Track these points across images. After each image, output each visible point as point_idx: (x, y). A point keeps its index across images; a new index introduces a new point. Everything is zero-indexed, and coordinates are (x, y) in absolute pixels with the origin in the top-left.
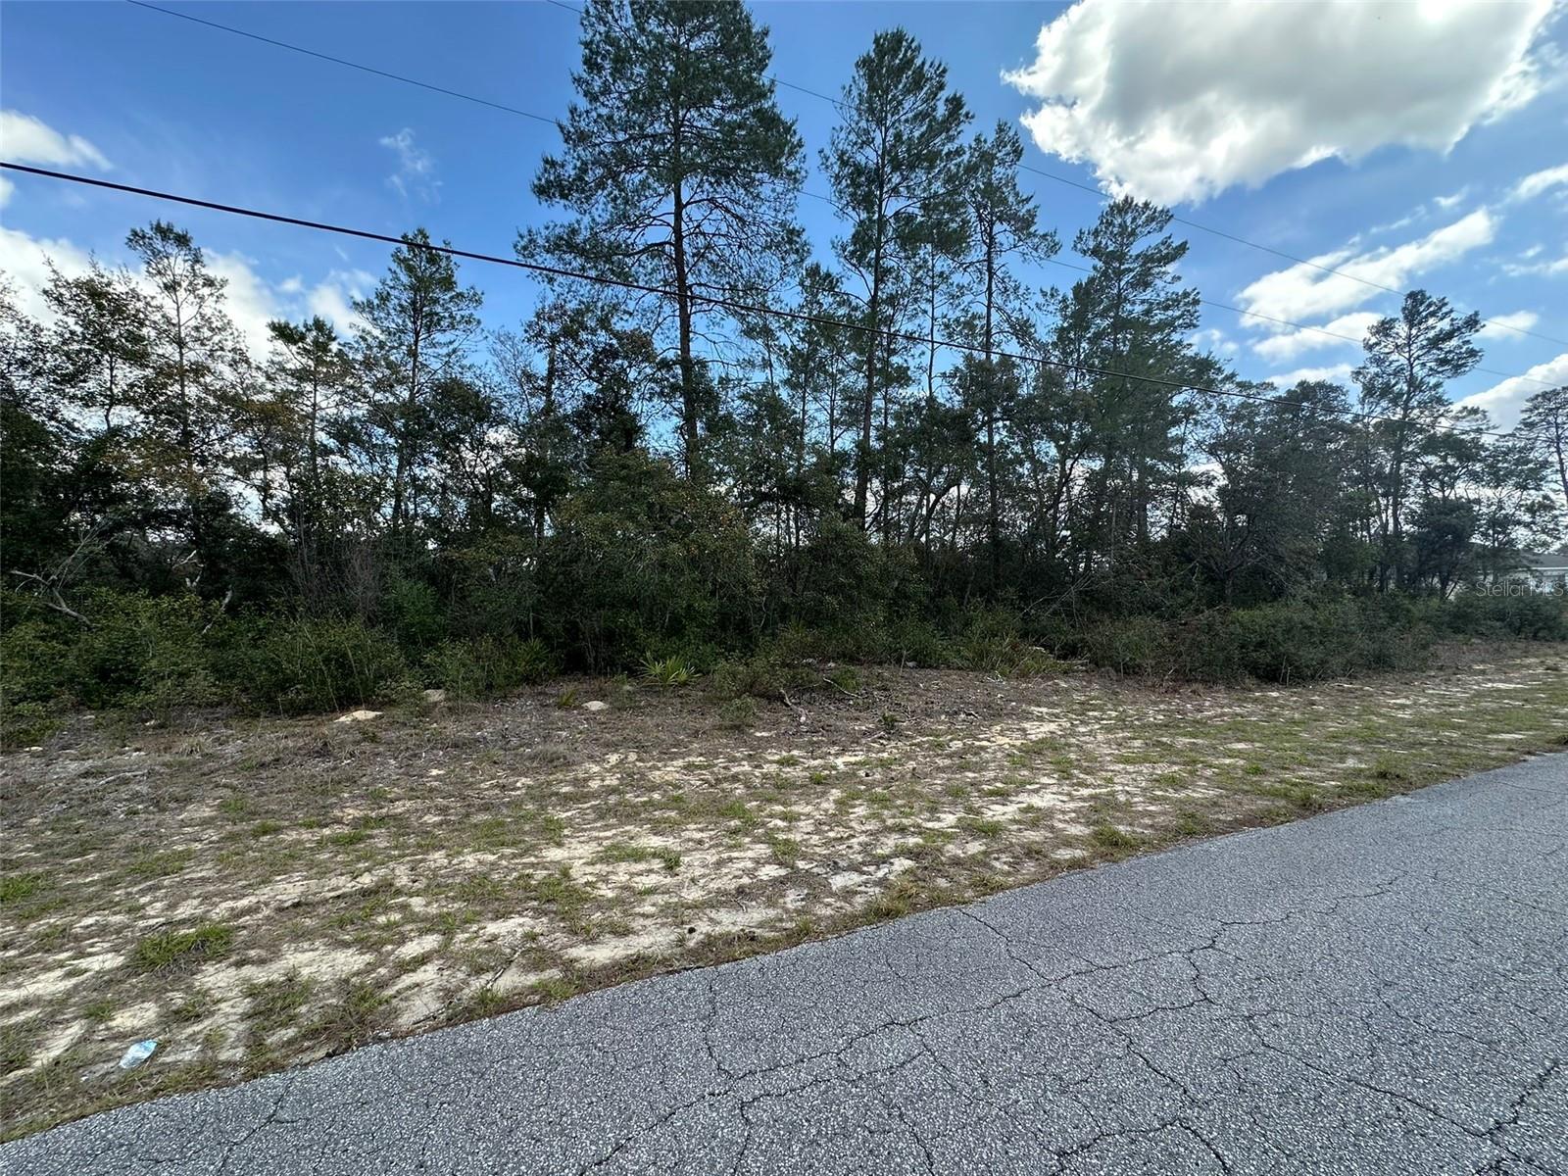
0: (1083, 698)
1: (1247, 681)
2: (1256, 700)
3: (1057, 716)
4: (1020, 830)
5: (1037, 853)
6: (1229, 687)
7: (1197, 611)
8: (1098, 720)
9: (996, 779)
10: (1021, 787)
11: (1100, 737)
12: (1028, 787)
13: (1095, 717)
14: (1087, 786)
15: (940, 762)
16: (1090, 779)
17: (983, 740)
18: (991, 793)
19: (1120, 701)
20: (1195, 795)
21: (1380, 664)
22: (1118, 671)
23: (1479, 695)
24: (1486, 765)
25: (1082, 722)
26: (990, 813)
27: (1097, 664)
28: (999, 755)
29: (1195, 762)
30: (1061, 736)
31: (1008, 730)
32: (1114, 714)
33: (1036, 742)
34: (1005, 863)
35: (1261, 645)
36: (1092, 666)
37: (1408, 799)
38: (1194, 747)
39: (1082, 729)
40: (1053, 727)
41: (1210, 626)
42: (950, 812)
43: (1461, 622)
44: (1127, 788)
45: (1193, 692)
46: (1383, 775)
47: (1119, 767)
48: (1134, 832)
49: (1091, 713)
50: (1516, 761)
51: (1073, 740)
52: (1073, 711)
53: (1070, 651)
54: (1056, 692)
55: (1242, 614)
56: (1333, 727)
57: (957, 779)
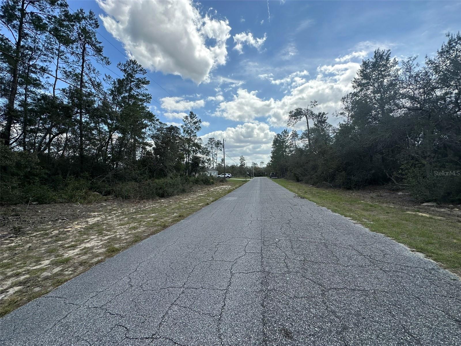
0: (111, 208)
1: (157, 198)
2: (158, 203)
3: (101, 215)
4: (79, 257)
5: (84, 263)
6: (153, 200)
7: (146, 180)
9: (72, 241)
10: (82, 242)
11: (115, 219)
12: (85, 241)
13: (114, 213)
14: (108, 236)
15: (45, 241)
16: (109, 233)
17: (68, 228)
18: (69, 247)
19: (123, 207)
20: (140, 230)
21: (183, 191)
22: (123, 198)
23: (198, 196)
24: (196, 211)
25: (109, 215)
26: (67, 254)
27: (117, 197)
28: (75, 232)
29: (141, 221)
30: (101, 221)
31: (80, 222)
32: (120, 211)
33: (92, 225)
34: (70, 271)
35: (161, 188)
36: (115, 197)
37: (183, 221)
38: (142, 217)
39: (109, 218)
40: (99, 219)
41: (149, 184)
42: (47, 260)
43: (197, 182)
44: (120, 233)
45: (144, 202)
46: (180, 216)
47: (119, 227)
48: (120, 246)
49: (113, 212)
50: (201, 209)
51: (105, 222)
52: (107, 212)
53: (108, 193)
54: (101, 207)
55: (157, 181)
56: (173, 207)
57: (54, 246)
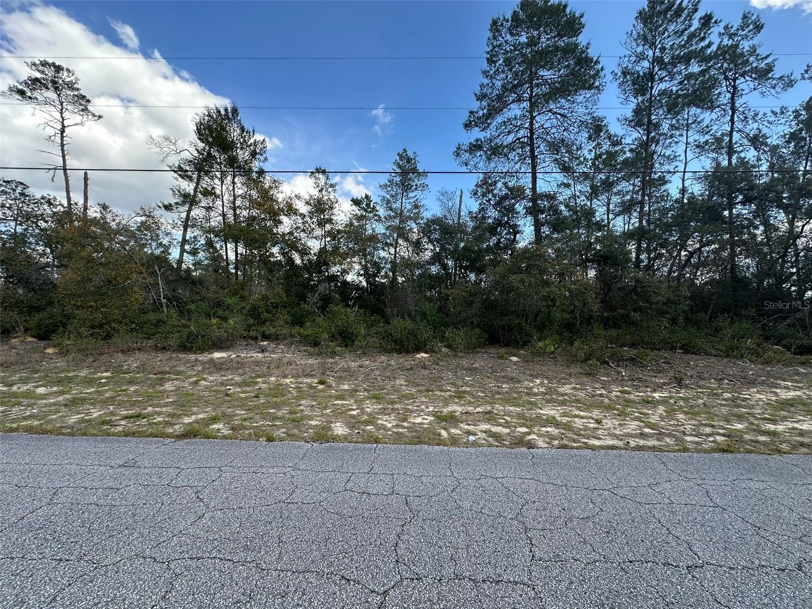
3: (800, 388)
4: (792, 436)
5: (807, 445)
9: (763, 413)
10: (784, 419)
12: (790, 419)
15: (720, 402)
17: (745, 395)
18: (763, 419)
26: (767, 427)
28: (761, 403)
30: (806, 399)
31: (763, 391)
33: (788, 400)
40: (798, 393)
53: (805, 350)
54: (798, 374)
57: (736, 411)
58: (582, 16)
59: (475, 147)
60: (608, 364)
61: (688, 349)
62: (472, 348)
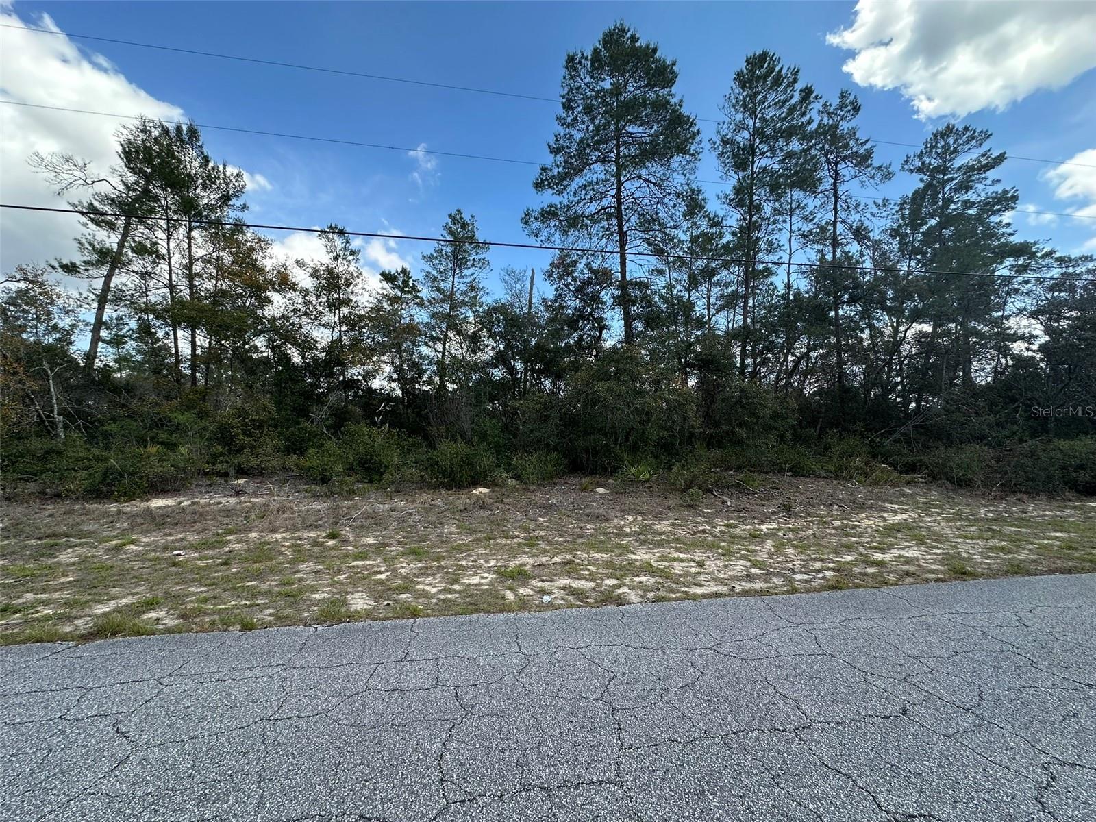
0: (925, 500)
1: (1067, 493)
2: (1075, 508)
3: (907, 510)
4: (898, 565)
5: (913, 574)
6: (1051, 498)
7: (1021, 441)
8: (939, 514)
9: (872, 542)
10: (892, 546)
11: (942, 524)
12: (897, 546)
14: (939, 549)
15: (829, 532)
16: (940, 545)
17: (855, 521)
18: (872, 548)
19: (955, 503)
20: (1020, 557)
22: (952, 483)
25: (927, 515)
26: (875, 557)
27: (934, 478)
28: (869, 530)
29: (1019, 541)
30: (912, 522)
31: (872, 516)
32: (952, 511)
33: (895, 525)
35: (1081, 467)
36: (930, 479)
38: (1020, 533)
39: (928, 519)
40: (904, 516)
41: (1033, 452)
42: (848, 555)
44: (968, 551)
47: (959, 540)
48: (976, 570)
49: (933, 510)
51: (922, 525)
52: (918, 508)
53: (911, 468)
54: (904, 495)
55: (1064, 444)
57: (845, 540)
58: (674, 64)
59: (549, 214)
60: (711, 492)
61: (798, 471)
62: (547, 479)
